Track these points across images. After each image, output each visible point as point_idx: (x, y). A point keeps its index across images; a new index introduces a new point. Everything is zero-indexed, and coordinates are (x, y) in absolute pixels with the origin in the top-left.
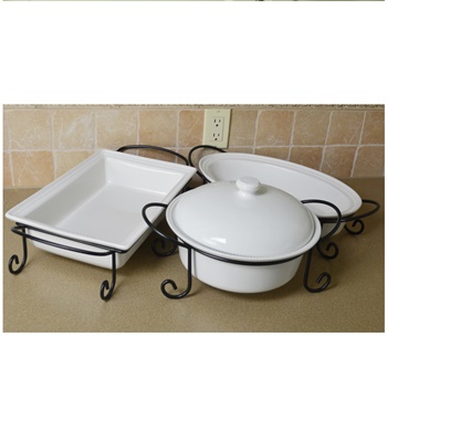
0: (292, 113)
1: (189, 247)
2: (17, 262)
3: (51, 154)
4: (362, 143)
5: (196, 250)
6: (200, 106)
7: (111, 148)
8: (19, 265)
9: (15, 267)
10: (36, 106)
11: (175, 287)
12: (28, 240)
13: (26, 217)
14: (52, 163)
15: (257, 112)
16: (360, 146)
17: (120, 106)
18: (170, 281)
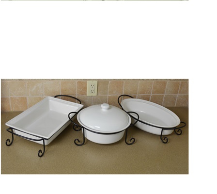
0: (123, 82)
1: (84, 128)
2: (9, 142)
3: (26, 98)
4: (153, 93)
5: (86, 129)
6: (85, 80)
7: (50, 96)
8: (10, 143)
9: (8, 143)
10: (20, 80)
11: (79, 142)
12: (14, 135)
13: (13, 125)
14: (27, 102)
15: (108, 82)
16: (152, 95)
17: (53, 80)
18: (77, 140)
